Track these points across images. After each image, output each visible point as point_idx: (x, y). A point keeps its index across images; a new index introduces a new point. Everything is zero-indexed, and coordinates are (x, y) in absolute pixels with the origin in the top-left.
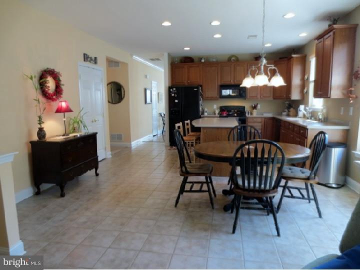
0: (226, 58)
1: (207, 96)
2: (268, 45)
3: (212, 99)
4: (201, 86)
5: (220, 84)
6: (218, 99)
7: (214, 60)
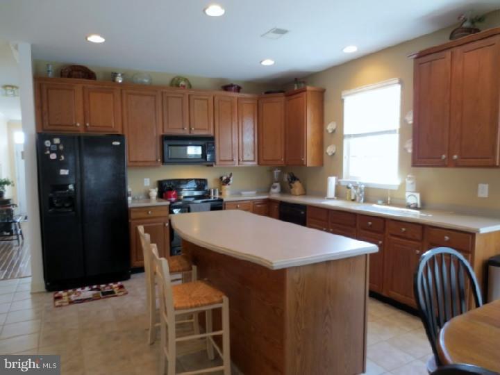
0: (167, 81)
1: (133, 159)
2: (268, 62)
3: (145, 165)
4: (120, 137)
5: (161, 133)
6: (158, 166)
7: (146, 81)
